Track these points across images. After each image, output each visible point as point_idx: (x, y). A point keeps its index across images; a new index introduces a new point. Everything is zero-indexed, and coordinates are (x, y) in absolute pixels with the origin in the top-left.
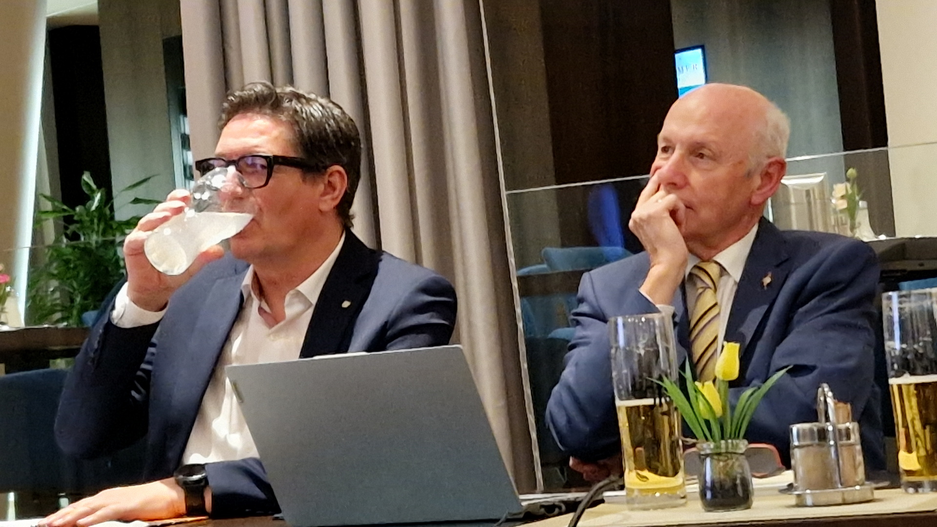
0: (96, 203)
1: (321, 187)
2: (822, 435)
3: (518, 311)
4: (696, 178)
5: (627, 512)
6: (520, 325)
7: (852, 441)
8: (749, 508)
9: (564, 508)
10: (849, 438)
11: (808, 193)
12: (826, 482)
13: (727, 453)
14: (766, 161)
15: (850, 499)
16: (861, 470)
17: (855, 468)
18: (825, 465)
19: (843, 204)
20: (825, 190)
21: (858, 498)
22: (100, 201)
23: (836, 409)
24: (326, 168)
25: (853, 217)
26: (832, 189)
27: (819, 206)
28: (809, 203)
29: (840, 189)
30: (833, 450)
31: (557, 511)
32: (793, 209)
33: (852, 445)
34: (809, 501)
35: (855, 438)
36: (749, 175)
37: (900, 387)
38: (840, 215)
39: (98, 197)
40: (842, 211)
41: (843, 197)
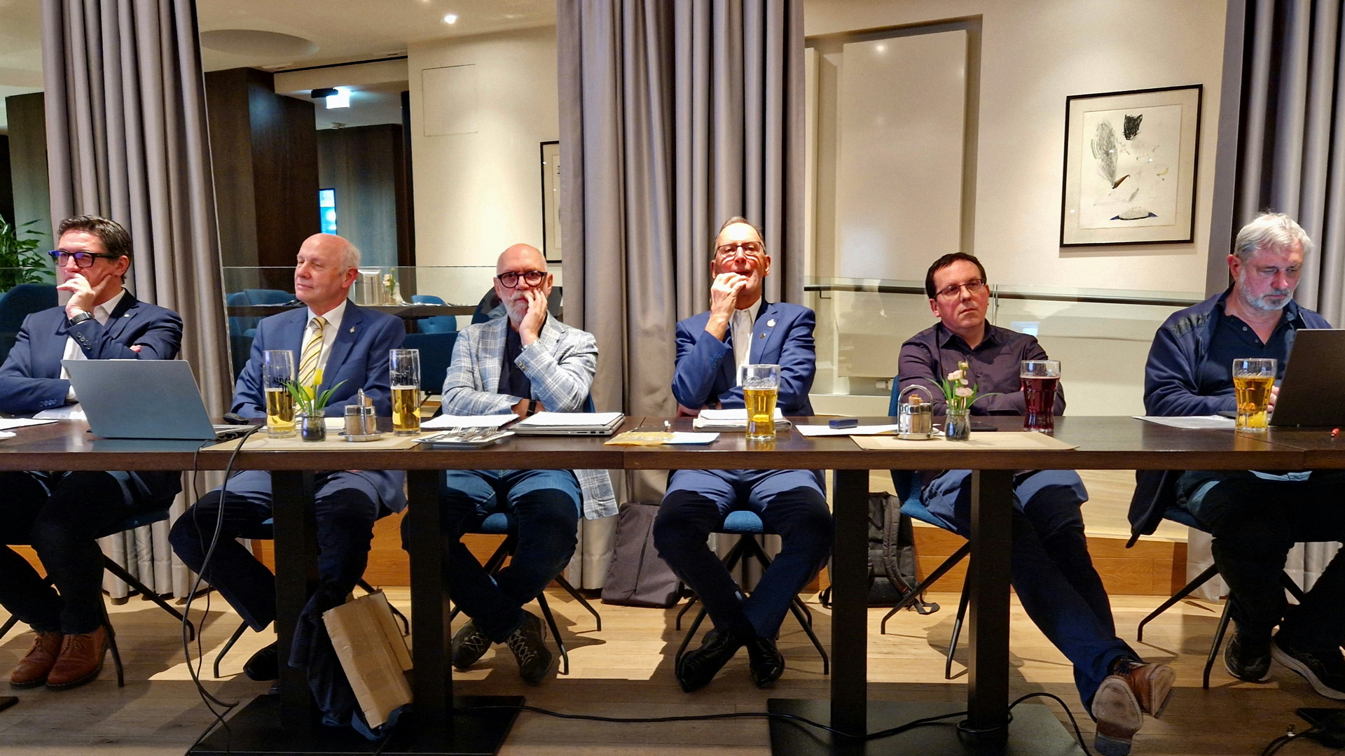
0: (5, 231)
1: (117, 266)
2: (358, 411)
3: (227, 325)
4: (314, 273)
5: (267, 439)
6: (228, 332)
7: (372, 414)
8: (324, 441)
9: (237, 435)
10: (370, 413)
11: (372, 278)
12: (359, 431)
13: (315, 417)
14: (349, 269)
15: (368, 439)
16: (375, 426)
17: (372, 425)
18: (359, 424)
19: (388, 284)
20: (380, 277)
21: (373, 439)
22: (7, 230)
23: (365, 401)
24: (118, 257)
25: (392, 289)
26: (383, 276)
27: (376, 285)
28: (372, 283)
29: (387, 277)
30: (363, 418)
31: (233, 437)
32: (365, 285)
33: (371, 416)
34: (351, 439)
35: (373, 412)
36: (340, 275)
37: (395, 390)
38: (386, 289)
39: (6, 228)
40: (387, 287)
41: (388, 280)
